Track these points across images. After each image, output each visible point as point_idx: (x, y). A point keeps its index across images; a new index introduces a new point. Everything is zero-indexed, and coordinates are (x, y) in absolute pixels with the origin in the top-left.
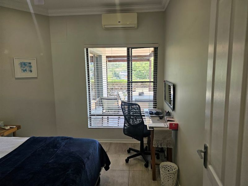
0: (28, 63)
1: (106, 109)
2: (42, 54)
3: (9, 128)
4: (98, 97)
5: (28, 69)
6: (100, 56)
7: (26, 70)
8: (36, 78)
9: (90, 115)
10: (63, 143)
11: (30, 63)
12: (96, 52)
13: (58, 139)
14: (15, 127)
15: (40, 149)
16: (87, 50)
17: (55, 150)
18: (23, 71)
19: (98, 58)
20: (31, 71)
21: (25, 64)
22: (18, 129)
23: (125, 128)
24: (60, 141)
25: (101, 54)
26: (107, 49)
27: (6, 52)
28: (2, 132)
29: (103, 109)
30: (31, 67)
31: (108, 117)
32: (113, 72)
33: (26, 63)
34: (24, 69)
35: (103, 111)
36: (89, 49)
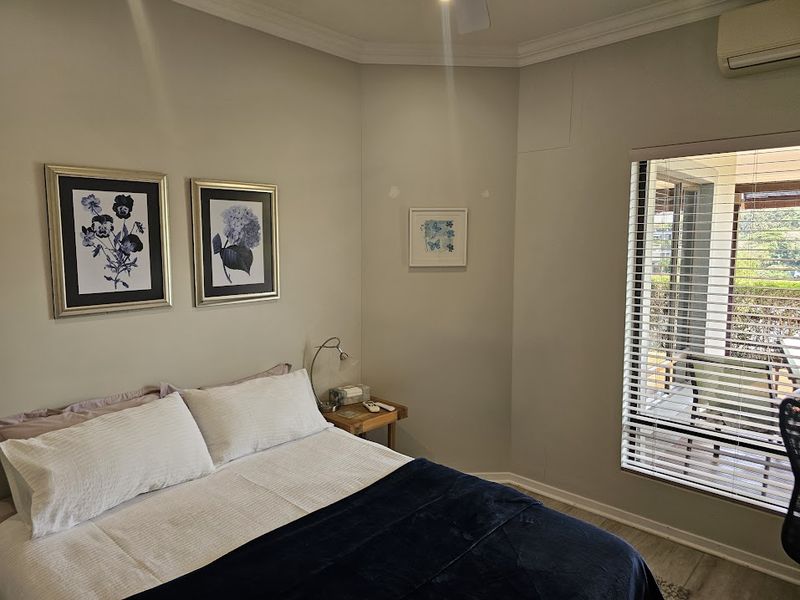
0: (443, 222)
1: (712, 403)
2: (486, 194)
3: (378, 409)
4: (682, 348)
5: (443, 240)
6: (708, 187)
7: (437, 245)
8: (462, 268)
9: (632, 420)
10: (500, 518)
11: (450, 224)
12: (687, 172)
13: (486, 495)
14: (392, 409)
15: (422, 515)
16: (643, 168)
17: (467, 537)
18: (429, 247)
19: (698, 197)
20: (451, 248)
21: (436, 226)
22: (399, 419)
23: (796, 514)
24: (493, 505)
25: (711, 180)
26: (743, 157)
27: (394, 192)
28: (360, 417)
29: (696, 400)
30: (451, 234)
31: (717, 447)
32: (776, 243)
33: (440, 222)
34: (434, 241)
35: (694, 408)
36: (653, 166)
